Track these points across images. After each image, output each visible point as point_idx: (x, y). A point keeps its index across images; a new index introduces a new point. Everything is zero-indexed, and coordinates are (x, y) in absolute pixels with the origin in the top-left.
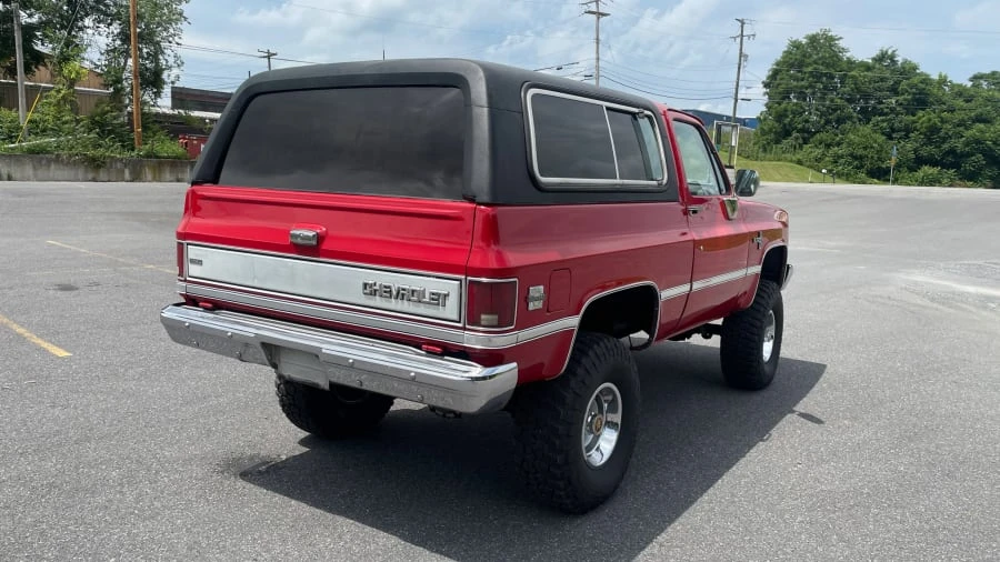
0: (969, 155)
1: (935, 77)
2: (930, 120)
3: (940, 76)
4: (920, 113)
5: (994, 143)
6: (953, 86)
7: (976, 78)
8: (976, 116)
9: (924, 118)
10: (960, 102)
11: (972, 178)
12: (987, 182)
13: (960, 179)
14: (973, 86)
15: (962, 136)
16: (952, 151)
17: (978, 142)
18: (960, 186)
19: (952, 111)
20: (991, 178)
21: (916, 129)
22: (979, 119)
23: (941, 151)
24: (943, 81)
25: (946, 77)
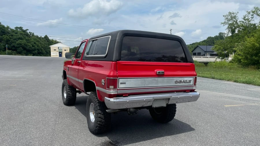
0: (18, 47)
1: (6, 26)
2: (7, 38)
3: (7, 26)
4: (4, 36)
5: (24, 45)
6: (11, 29)
7: (16, 28)
8: (19, 37)
9: (5, 37)
10: (14, 34)
11: (20, 53)
12: (24, 54)
13: (17, 54)
14: (16, 30)
15: (16, 43)
16: (14, 46)
17: (20, 44)
18: (17, 55)
19: (12, 36)
20: (25, 53)
21: (3, 40)
22: (19, 39)
23: (11, 46)
24: (8, 27)
25: (9, 27)
